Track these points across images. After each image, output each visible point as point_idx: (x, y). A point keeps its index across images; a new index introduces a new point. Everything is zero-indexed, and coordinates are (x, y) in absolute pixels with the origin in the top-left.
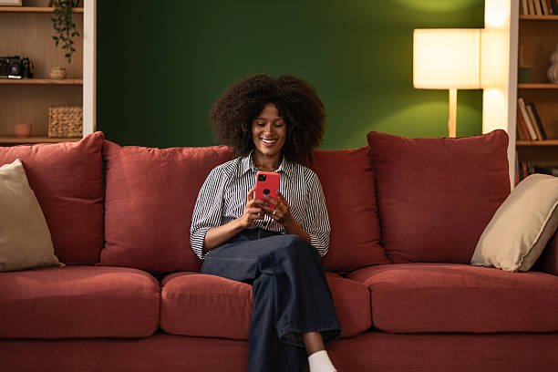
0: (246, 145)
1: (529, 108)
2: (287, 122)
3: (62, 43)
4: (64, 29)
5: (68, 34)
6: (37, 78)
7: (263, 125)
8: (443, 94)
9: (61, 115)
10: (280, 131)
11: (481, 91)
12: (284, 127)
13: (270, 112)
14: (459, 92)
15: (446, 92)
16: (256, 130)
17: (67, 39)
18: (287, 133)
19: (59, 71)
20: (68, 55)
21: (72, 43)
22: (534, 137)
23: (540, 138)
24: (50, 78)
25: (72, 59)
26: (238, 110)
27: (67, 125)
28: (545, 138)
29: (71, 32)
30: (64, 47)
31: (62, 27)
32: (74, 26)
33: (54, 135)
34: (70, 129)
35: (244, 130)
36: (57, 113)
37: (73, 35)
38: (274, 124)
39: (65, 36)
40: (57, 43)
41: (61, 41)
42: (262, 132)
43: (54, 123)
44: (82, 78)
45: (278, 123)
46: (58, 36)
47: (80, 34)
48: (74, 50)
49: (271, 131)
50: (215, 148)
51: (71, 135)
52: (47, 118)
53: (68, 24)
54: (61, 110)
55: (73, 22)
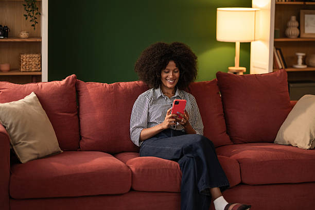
1: (278, 51)
3: (29, 19)
4: (31, 11)
5: (33, 13)
6: (13, 37)
7: (168, 72)
8: (233, 44)
9: (28, 59)
10: (177, 75)
11: (250, 43)
12: (179, 72)
13: (172, 65)
14: (241, 44)
15: (234, 44)
16: (164, 75)
17: (32, 16)
18: (180, 75)
19: (25, 34)
20: (33, 25)
21: (36, 18)
22: (280, 67)
23: (284, 67)
24: (19, 38)
25: (36, 27)
26: (154, 66)
27: (31, 64)
28: (286, 67)
29: (35, 12)
30: (31, 21)
31: (30, 9)
32: (37, 9)
33: (24, 70)
34: (33, 67)
36: (25, 57)
37: (36, 14)
38: (174, 72)
39: (32, 15)
40: (27, 18)
41: (29, 17)
42: (167, 76)
43: (24, 63)
44: (41, 38)
45: (176, 71)
46: (27, 14)
47: (40, 14)
48: (37, 23)
49: (173, 75)
51: (33, 70)
52: (20, 62)
53: (33, 7)
54: (28, 56)
55: (37, 7)
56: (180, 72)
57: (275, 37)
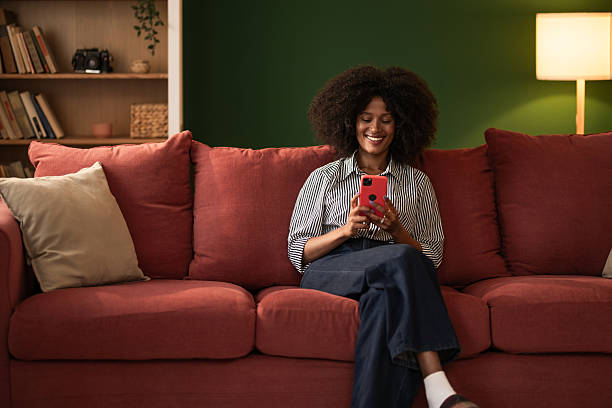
0: (349, 145)
2: (396, 117)
3: (144, 34)
4: (147, 18)
5: (151, 23)
6: (117, 72)
7: (369, 121)
8: (570, 86)
9: (144, 113)
10: (388, 128)
12: (392, 123)
13: (377, 107)
15: (573, 83)
16: (361, 126)
17: (149, 29)
18: (395, 130)
19: (141, 65)
20: (151, 47)
21: (155, 33)
24: (132, 72)
25: (156, 50)
27: (150, 124)
29: (154, 21)
30: (147, 38)
31: (144, 15)
32: (158, 14)
33: (137, 135)
34: (154, 128)
35: (347, 126)
36: (140, 111)
37: (157, 24)
38: (380, 119)
39: (148, 25)
40: (139, 33)
41: (143, 31)
42: (367, 129)
43: (137, 122)
44: (166, 72)
45: (385, 119)
46: (140, 25)
47: (164, 24)
48: (157, 41)
49: (378, 127)
50: (315, 148)
51: (155, 135)
52: (129, 118)
53: (151, 12)
54: (144, 107)
55: (157, 10)
56: (396, 124)
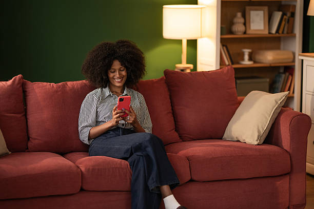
1: (224, 48)
7: (114, 72)
10: (124, 73)
11: (196, 40)
12: (125, 70)
14: (188, 41)
16: (111, 75)
22: (227, 63)
23: (230, 64)
28: (233, 63)
57: (222, 34)
